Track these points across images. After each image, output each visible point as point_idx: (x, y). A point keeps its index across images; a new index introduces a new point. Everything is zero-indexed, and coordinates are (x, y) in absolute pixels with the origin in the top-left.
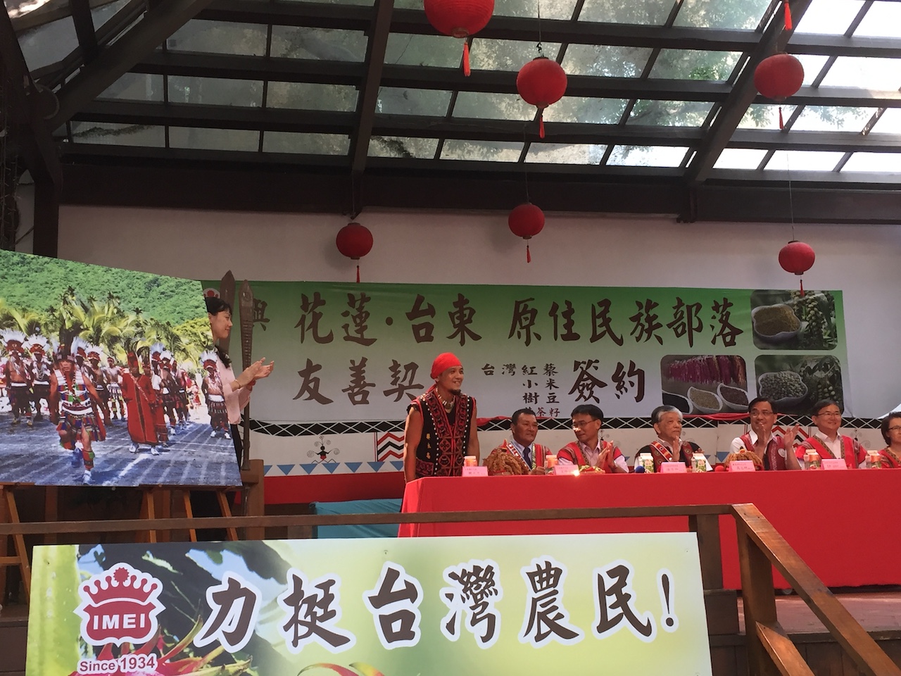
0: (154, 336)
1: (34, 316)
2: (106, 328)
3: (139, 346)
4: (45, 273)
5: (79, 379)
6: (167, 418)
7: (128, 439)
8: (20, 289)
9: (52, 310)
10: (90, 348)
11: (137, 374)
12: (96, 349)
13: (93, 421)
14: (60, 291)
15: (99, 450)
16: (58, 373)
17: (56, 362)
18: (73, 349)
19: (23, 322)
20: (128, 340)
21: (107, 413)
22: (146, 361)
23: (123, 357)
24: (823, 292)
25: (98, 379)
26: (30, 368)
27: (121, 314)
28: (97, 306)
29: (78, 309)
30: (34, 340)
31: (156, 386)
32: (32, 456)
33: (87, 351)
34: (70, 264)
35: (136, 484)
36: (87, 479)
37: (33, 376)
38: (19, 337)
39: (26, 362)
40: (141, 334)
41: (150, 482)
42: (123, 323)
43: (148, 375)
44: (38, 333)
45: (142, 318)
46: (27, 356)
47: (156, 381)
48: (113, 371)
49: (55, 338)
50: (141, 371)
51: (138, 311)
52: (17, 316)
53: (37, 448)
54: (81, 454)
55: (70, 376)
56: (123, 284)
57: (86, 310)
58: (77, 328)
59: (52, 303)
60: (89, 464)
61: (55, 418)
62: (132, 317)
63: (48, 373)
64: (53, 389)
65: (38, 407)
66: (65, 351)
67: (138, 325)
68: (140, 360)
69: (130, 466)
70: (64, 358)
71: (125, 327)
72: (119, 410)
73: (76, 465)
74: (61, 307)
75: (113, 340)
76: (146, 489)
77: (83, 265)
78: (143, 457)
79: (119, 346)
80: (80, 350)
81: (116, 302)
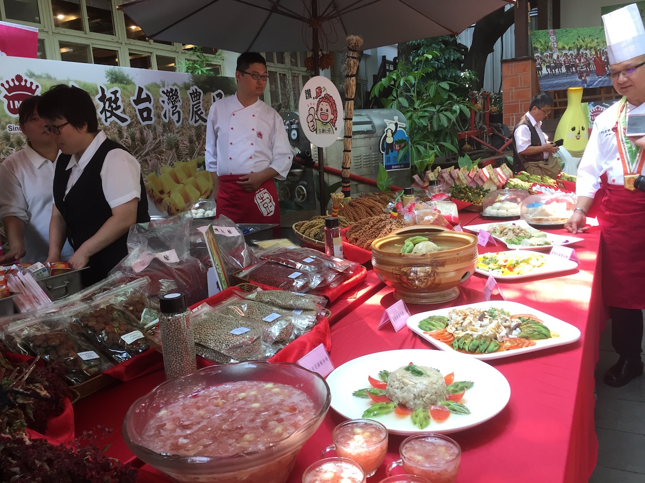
0: (602, 45)
1: (570, 46)
2: (589, 45)
3: (598, 49)
4: (572, 33)
5: (582, 61)
6: (606, 68)
7: (596, 75)
8: (566, 39)
9: (574, 43)
10: (585, 52)
11: (598, 57)
12: (586, 52)
13: (586, 71)
14: (576, 37)
15: (588, 79)
16: (577, 60)
17: (576, 57)
18: (580, 53)
19: (567, 48)
20: (595, 48)
21: (590, 69)
22: (600, 53)
23: (594, 53)
25: (587, 60)
26: (570, 60)
27: (593, 40)
28: (586, 39)
29: (581, 41)
30: (570, 52)
31: (603, 60)
32: (572, 82)
33: (584, 53)
34: (578, 29)
35: (598, 87)
36: (585, 86)
37: (571, 62)
38: (567, 52)
39: (569, 58)
40: (599, 45)
41: (602, 86)
42: (594, 43)
43: (601, 57)
44: (571, 50)
45: (599, 40)
46: (569, 57)
47: (603, 58)
48: (591, 57)
49: (576, 50)
50: (599, 56)
51: (597, 39)
52: (566, 46)
53: (573, 80)
54: (584, 80)
55: (580, 60)
56: (593, 31)
57: (583, 41)
58: (581, 47)
59: (574, 41)
60: (586, 83)
61: (577, 72)
62: (596, 41)
63: (574, 60)
64: (576, 65)
65: (572, 69)
66: (578, 54)
67: (598, 43)
68: (598, 53)
69: (597, 82)
70: (578, 56)
71: (594, 44)
72: (593, 67)
73: (583, 83)
74: (577, 42)
75: (591, 48)
76: (601, 88)
77: (582, 28)
78: (600, 79)
79: (592, 50)
80: (582, 53)
81: (591, 37)
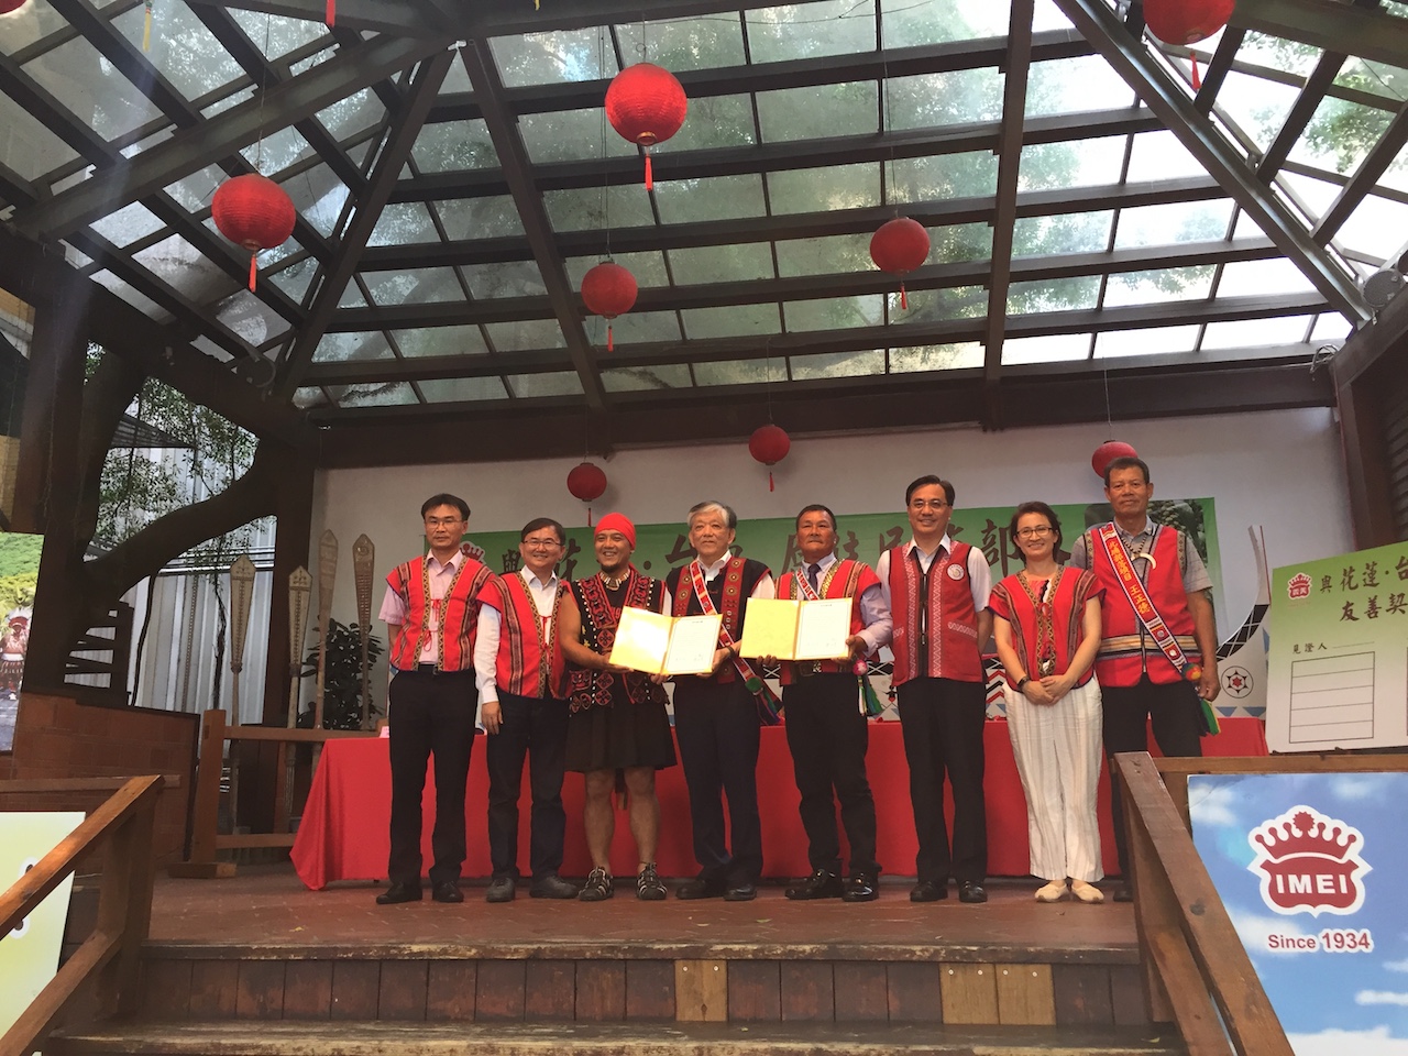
24: (1186, 501)
